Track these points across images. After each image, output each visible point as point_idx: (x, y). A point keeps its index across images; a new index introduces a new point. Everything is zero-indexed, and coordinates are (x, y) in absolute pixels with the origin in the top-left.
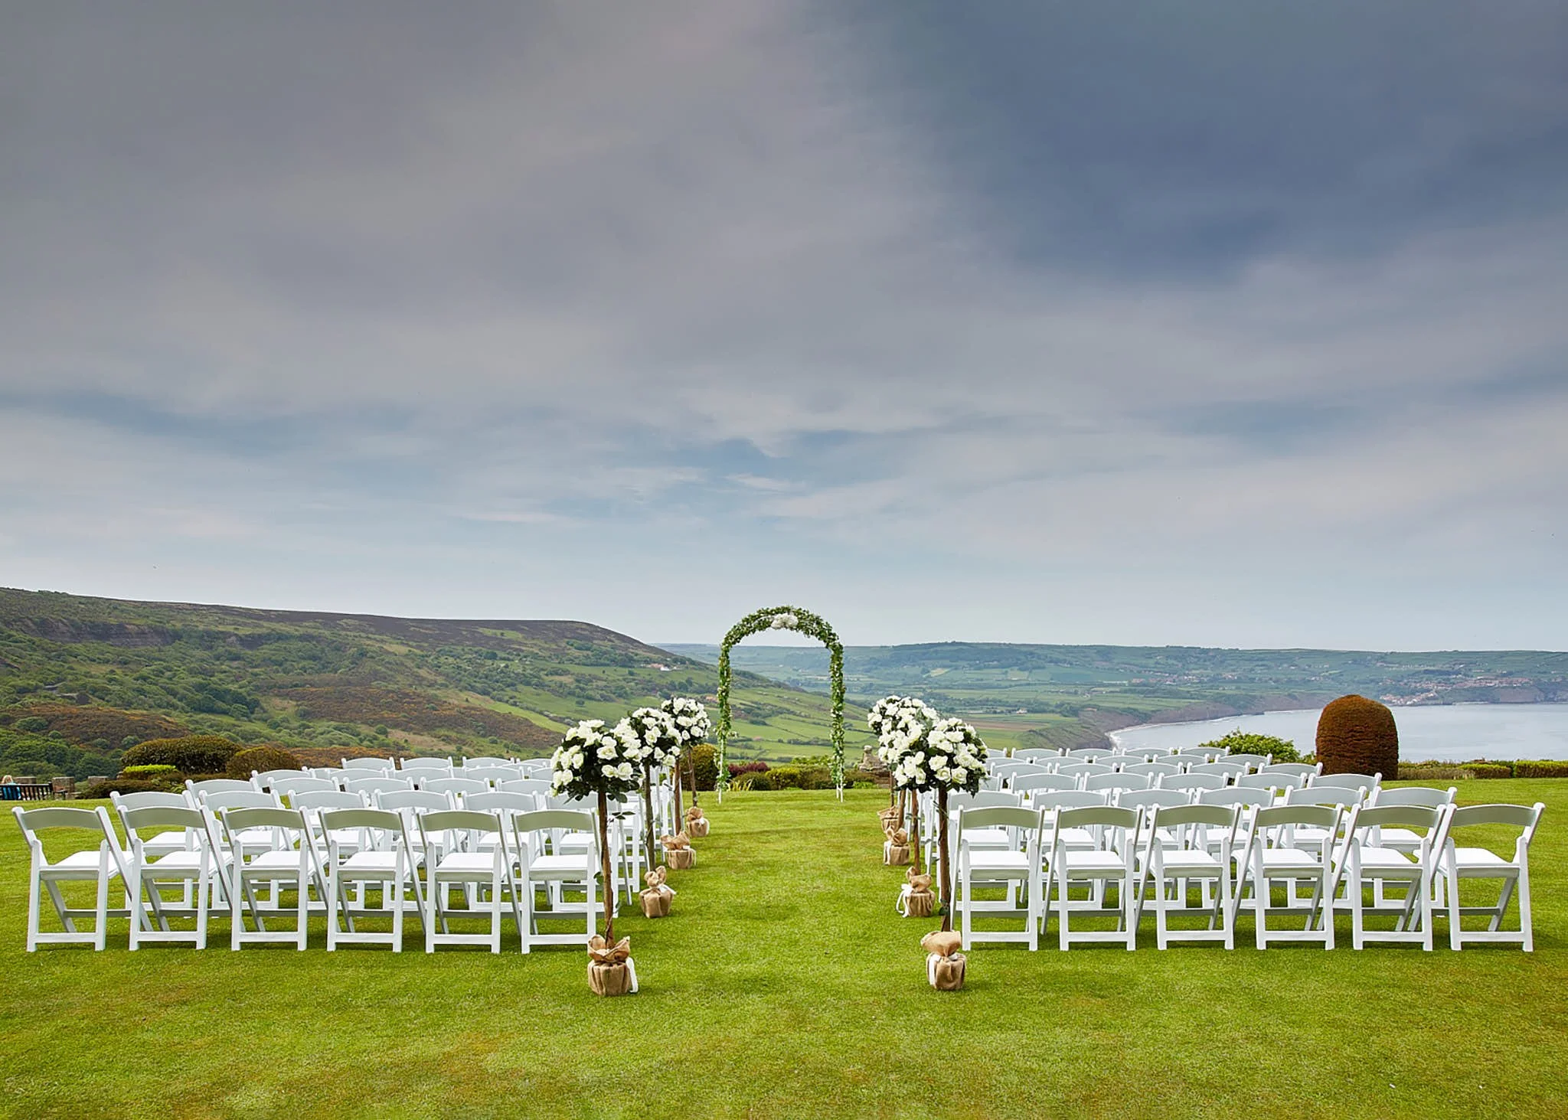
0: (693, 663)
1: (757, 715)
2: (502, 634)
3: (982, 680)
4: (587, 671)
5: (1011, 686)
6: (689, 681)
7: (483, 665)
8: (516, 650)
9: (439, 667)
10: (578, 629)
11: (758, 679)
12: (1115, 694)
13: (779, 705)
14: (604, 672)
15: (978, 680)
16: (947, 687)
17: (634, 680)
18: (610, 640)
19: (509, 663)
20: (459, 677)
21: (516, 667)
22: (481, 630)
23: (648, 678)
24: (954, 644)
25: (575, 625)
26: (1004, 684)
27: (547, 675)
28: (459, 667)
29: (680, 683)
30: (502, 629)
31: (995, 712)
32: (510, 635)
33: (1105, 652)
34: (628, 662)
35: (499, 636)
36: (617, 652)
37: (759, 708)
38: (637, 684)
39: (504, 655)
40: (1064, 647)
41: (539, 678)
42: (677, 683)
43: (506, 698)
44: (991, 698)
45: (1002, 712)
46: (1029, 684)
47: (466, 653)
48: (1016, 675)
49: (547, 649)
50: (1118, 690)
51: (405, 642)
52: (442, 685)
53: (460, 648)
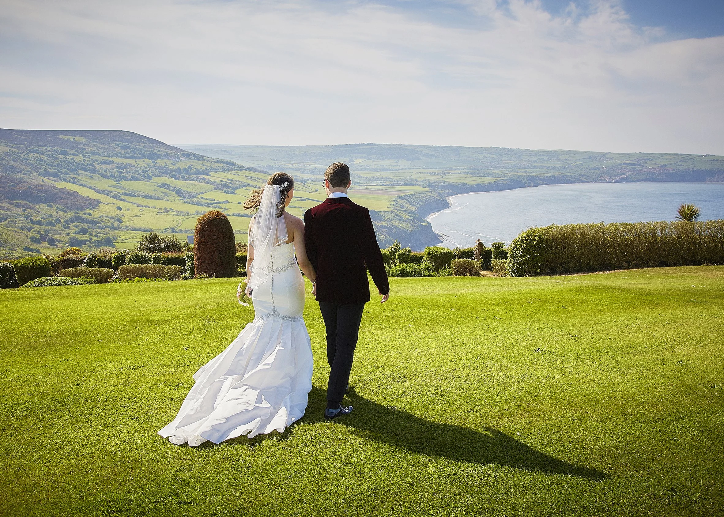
0: (195, 155)
1: (229, 187)
2: (74, 139)
3: (383, 166)
4: (125, 161)
5: (399, 170)
6: (190, 168)
7: (57, 158)
8: (81, 148)
9: (28, 160)
10: (124, 135)
11: (235, 166)
12: (457, 175)
13: (245, 181)
14: (136, 162)
15: (381, 166)
16: (361, 170)
17: (155, 166)
18: (143, 142)
19: (75, 157)
20: (39, 166)
21: (79, 159)
22: (61, 136)
23: (163, 165)
24: (368, 144)
25: (123, 133)
26: (395, 168)
27: (98, 164)
28: (41, 160)
29: (184, 169)
30: (74, 136)
31: (383, 185)
32: (78, 139)
33: (456, 150)
34: (152, 156)
35: (72, 140)
36: (147, 149)
37: (231, 183)
38: (156, 169)
39: (73, 152)
40: (433, 147)
41: (93, 166)
42: (182, 168)
43: (68, 179)
44: (384, 177)
45: (387, 185)
46: (410, 169)
47: (48, 151)
48: (403, 163)
49: (103, 148)
50: (459, 172)
51: (8, 144)
52: (27, 171)
53: (45, 148)
